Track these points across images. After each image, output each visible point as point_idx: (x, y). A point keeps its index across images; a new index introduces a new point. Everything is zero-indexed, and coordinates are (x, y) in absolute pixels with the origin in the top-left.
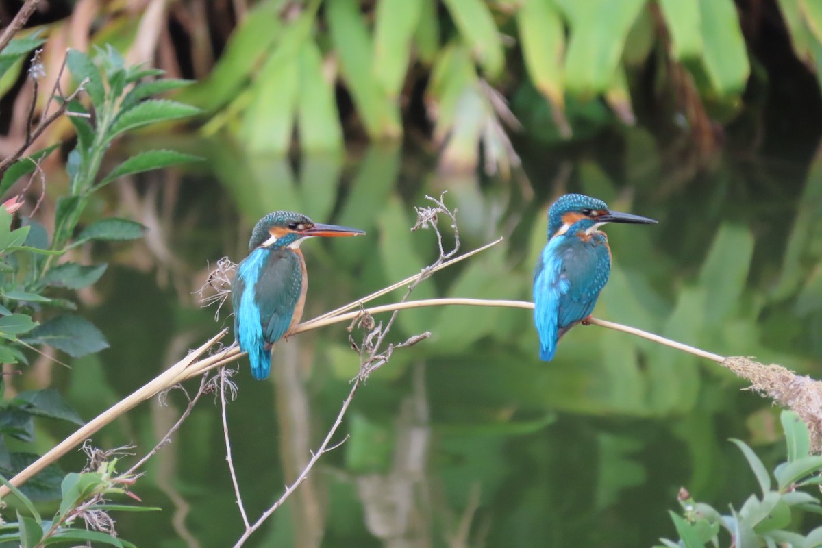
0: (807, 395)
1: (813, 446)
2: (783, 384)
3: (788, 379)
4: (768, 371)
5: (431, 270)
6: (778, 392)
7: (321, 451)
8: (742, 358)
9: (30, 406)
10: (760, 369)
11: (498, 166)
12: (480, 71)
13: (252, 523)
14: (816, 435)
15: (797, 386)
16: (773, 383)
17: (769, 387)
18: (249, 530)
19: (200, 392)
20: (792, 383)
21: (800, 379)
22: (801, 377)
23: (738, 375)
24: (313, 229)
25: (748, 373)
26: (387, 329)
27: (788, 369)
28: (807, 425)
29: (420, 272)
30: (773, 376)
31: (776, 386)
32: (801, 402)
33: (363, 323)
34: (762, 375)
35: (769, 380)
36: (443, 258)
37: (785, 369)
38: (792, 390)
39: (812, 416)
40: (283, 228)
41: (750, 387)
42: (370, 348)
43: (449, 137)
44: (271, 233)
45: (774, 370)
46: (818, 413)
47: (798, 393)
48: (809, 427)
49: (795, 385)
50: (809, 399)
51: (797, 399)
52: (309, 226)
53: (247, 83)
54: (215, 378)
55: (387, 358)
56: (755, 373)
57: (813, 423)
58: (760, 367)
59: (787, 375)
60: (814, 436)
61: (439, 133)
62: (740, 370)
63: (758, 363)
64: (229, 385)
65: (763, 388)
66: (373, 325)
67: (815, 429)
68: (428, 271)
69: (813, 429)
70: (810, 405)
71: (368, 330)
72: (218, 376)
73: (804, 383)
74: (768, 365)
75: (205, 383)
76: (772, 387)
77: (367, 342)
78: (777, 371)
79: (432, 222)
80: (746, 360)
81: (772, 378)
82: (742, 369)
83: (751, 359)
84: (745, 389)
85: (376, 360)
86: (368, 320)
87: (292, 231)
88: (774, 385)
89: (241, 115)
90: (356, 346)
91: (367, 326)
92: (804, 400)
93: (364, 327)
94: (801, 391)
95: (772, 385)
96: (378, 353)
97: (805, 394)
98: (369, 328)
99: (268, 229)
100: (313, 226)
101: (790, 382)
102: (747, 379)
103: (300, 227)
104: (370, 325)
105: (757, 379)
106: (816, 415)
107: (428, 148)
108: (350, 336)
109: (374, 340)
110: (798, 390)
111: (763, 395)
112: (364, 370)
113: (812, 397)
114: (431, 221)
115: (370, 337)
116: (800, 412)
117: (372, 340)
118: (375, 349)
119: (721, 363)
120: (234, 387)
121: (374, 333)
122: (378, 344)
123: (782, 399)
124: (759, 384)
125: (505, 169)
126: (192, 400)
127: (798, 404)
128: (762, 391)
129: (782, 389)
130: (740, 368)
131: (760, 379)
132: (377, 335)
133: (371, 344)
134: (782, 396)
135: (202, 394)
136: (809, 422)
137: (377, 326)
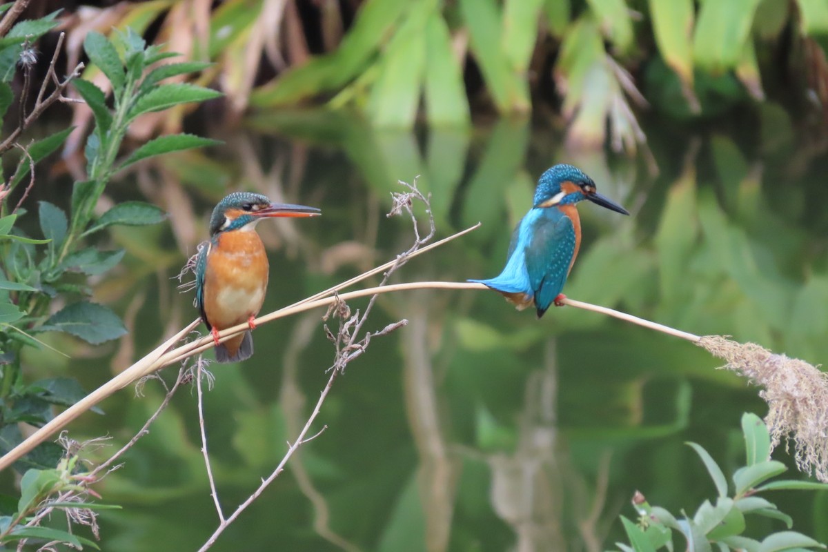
0: (783, 373)
1: (790, 425)
2: (758, 362)
3: (764, 358)
4: (744, 350)
5: (407, 256)
6: (753, 370)
7: (298, 442)
8: (717, 337)
9: (47, 394)
10: (735, 347)
11: (624, 142)
12: (608, 46)
13: (226, 518)
14: (792, 413)
15: (772, 364)
16: (748, 362)
17: (745, 365)
18: (224, 523)
19: (178, 383)
20: (767, 361)
21: (776, 358)
22: (778, 355)
23: (714, 354)
24: (268, 209)
25: (723, 352)
26: (364, 317)
27: (764, 348)
28: (782, 403)
29: (396, 258)
30: (749, 355)
31: (751, 364)
32: (776, 380)
33: (338, 312)
34: (737, 354)
35: (745, 359)
36: (418, 244)
37: (761, 347)
38: (768, 369)
39: (788, 394)
40: (237, 210)
41: (725, 366)
42: (346, 337)
43: (577, 110)
44: (225, 215)
45: (750, 348)
46: (793, 391)
47: (773, 371)
48: (785, 406)
49: (771, 363)
50: (784, 377)
51: (772, 377)
52: (264, 206)
53: (375, 56)
54: (192, 368)
55: (364, 347)
56: (731, 351)
57: (789, 401)
58: (736, 346)
59: (763, 354)
60: (790, 414)
61: (568, 108)
62: (715, 349)
63: (734, 342)
64: (206, 375)
65: (738, 367)
66: (348, 314)
67: (790, 407)
68: (403, 257)
69: (788, 408)
70: (785, 383)
71: (343, 318)
72: (195, 365)
73: (779, 361)
74: (744, 343)
75: (183, 373)
76: (747, 365)
77: (343, 331)
78: (753, 349)
79: (407, 208)
80: (722, 339)
81: (748, 356)
82: (717, 348)
83: (726, 338)
84: (720, 368)
85: (353, 350)
86: (343, 309)
87: (247, 213)
88: (750, 364)
89: (368, 89)
90: (332, 335)
91: (342, 314)
92: (779, 378)
93: (340, 315)
94: (776, 369)
95: (747, 363)
96: (355, 342)
97: (780, 372)
98: (345, 316)
99: (224, 212)
100: (268, 206)
101: (765, 360)
102: (722, 358)
103: (255, 207)
104: (345, 313)
105: (732, 358)
106: (791, 393)
107: (557, 123)
108: (325, 325)
109: (351, 329)
110: (773, 368)
111: (739, 374)
112: (341, 359)
113: (787, 375)
114: (406, 206)
115: (347, 326)
116: (775, 390)
117: (349, 329)
118: (353, 338)
119: (695, 342)
120: (210, 377)
121: (350, 322)
122: (355, 333)
123: (758, 378)
124: (734, 363)
125: (631, 145)
126: (170, 390)
127: (772, 382)
128: (738, 370)
129: (757, 368)
130: (715, 347)
131: (736, 358)
132: (354, 324)
133: (348, 333)
134: (757, 375)
135: (180, 384)
136: (785, 400)
137: (353, 314)
